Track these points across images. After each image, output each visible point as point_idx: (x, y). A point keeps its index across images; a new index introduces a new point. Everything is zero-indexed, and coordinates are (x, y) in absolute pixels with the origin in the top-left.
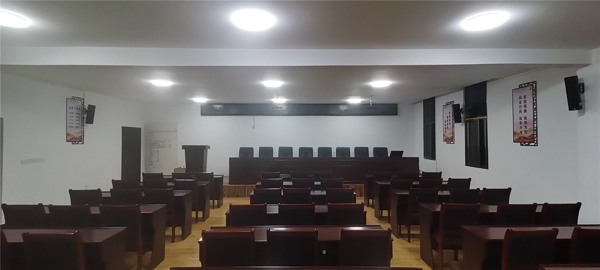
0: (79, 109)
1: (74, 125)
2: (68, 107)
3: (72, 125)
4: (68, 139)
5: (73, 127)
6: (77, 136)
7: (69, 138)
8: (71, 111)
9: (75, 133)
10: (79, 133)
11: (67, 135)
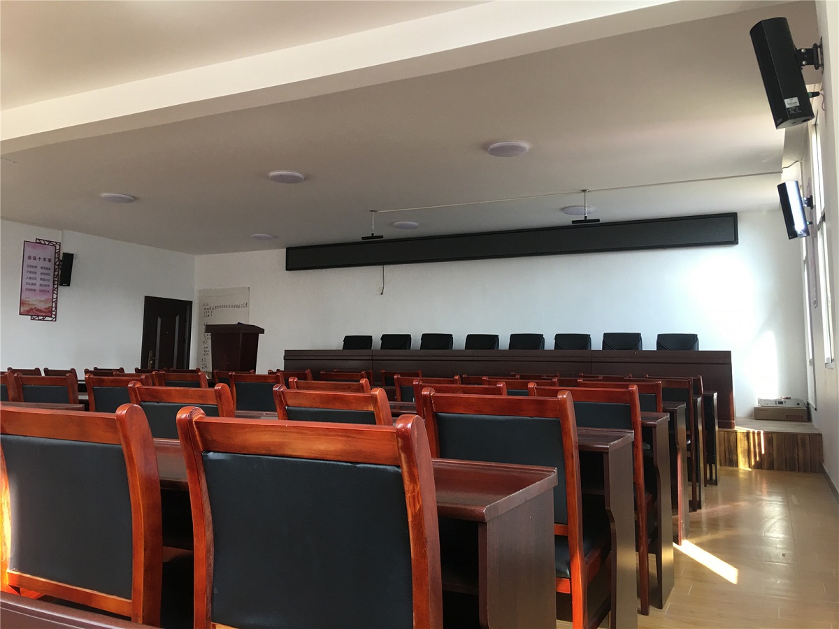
0: (50, 260)
1: (37, 287)
2: (26, 256)
3: (33, 287)
4: (22, 309)
5: (35, 290)
6: (42, 306)
7: (25, 308)
8: (32, 262)
9: (39, 301)
10: (46, 301)
11: (22, 303)
